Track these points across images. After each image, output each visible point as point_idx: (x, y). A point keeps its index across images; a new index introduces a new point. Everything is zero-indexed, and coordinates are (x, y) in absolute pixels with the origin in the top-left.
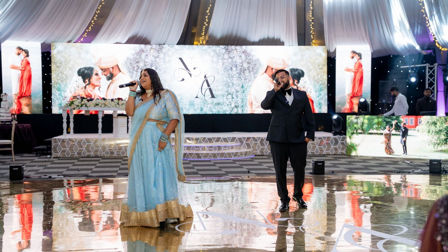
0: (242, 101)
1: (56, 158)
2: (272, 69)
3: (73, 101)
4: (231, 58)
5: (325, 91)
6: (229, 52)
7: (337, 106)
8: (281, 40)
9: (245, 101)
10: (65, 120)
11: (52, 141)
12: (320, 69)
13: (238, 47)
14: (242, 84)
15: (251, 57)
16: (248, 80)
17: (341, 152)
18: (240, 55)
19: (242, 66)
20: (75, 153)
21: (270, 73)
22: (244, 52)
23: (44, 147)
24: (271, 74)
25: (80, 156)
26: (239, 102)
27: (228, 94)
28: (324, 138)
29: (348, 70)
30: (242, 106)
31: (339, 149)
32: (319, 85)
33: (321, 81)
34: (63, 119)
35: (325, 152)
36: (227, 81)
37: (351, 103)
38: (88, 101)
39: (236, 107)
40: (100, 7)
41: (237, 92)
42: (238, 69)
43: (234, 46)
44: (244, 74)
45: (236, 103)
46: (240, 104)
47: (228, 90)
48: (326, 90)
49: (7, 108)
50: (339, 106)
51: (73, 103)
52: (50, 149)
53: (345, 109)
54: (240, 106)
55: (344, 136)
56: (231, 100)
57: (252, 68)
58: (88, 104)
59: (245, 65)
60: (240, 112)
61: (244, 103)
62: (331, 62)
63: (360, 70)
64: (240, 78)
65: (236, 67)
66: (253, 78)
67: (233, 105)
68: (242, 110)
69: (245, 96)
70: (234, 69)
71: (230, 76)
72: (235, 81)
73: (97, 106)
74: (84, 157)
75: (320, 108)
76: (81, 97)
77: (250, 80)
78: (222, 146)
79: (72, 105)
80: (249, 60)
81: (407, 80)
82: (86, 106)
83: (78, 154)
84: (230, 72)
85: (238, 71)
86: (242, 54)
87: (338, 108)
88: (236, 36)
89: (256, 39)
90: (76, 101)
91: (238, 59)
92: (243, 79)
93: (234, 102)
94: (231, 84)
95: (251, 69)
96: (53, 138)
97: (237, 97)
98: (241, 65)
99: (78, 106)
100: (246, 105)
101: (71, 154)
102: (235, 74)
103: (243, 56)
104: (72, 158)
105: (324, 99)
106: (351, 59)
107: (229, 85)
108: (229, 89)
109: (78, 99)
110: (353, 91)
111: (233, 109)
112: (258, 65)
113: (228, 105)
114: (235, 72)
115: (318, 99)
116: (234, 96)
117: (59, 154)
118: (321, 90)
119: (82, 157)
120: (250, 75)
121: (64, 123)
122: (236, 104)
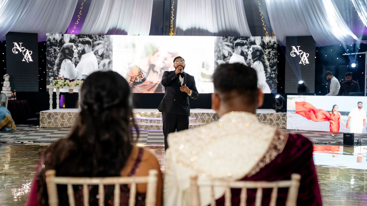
1: (44, 128)
3: (57, 82)
10: (51, 97)
11: (40, 114)
17: (282, 127)
20: (58, 124)
23: (36, 119)
25: (62, 127)
28: (268, 114)
31: (281, 124)
34: (50, 96)
38: (70, 81)
40: (82, 4)
49: (8, 87)
51: (58, 83)
52: (39, 120)
55: (285, 113)
58: (70, 84)
73: (78, 85)
74: (66, 128)
76: (65, 78)
79: (57, 84)
81: (348, 66)
82: (68, 86)
83: (61, 125)
88: (199, 29)
90: (60, 81)
96: (41, 112)
99: (61, 86)
101: (55, 125)
104: (56, 128)
109: (62, 80)
117: (46, 125)
119: (65, 128)
121: (50, 100)
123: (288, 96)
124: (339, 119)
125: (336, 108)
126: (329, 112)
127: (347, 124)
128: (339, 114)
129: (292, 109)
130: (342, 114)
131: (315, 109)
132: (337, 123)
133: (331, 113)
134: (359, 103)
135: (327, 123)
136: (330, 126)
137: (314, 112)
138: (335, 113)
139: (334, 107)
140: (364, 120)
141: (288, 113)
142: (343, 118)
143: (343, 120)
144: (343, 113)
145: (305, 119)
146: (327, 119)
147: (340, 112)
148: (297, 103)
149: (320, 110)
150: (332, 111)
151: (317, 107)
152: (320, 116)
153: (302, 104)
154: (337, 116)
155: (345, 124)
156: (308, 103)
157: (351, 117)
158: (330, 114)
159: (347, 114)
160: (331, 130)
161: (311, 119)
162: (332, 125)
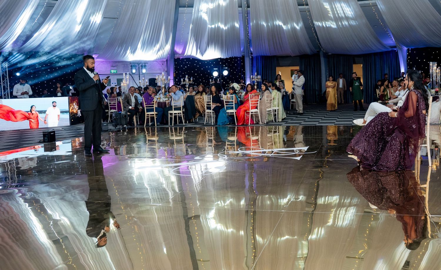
124: (37, 117)
125: (34, 108)
126: (27, 112)
127: (45, 120)
128: (37, 113)
130: (39, 113)
131: (14, 111)
132: (36, 120)
133: (30, 112)
134: (53, 102)
135: (27, 122)
136: (30, 123)
137: (13, 113)
138: (33, 112)
139: (32, 107)
140: (58, 116)
142: (41, 116)
143: (42, 118)
144: (41, 112)
145: (4, 121)
146: (26, 118)
147: (38, 111)
149: (19, 111)
150: (31, 111)
151: (15, 108)
152: (19, 116)
154: (35, 115)
155: (43, 120)
156: (5, 106)
157: (48, 115)
158: (29, 114)
159: (44, 112)
160: (30, 127)
161: (10, 120)
162: (31, 123)
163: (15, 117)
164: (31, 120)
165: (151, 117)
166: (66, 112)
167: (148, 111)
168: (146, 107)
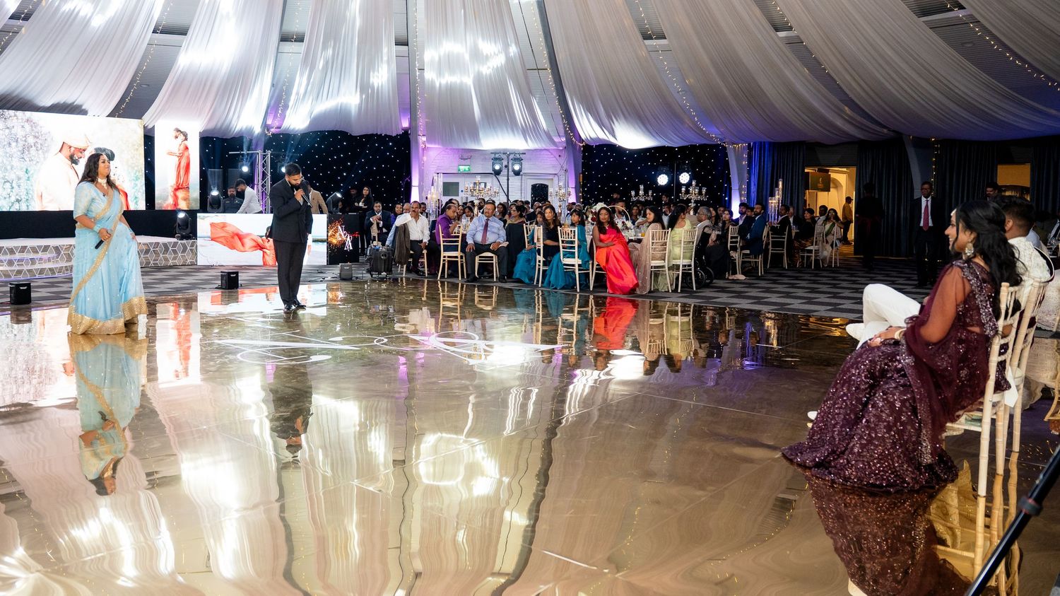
0: (27, 193)
2: (70, 147)
4: (8, 128)
5: (142, 181)
6: (5, 119)
7: (157, 201)
8: (83, 107)
9: (31, 192)
12: (134, 150)
13: (19, 113)
14: (25, 167)
15: (38, 127)
16: (34, 163)
17: (191, 262)
18: (22, 124)
19: (25, 141)
21: (66, 152)
22: (28, 120)
24: (68, 154)
26: (21, 194)
27: (5, 182)
28: (151, 244)
29: (171, 154)
30: (27, 200)
31: (188, 258)
32: (135, 171)
33: (137, 166)
35: (171, 263)
36: (3, 161)
37: (176, 197)
39: (18, 201)
41: (19, 179)
42: (19, 145)
43: (14, 111)
44: (29, 154)
45: (17, 195)
46: (24, 197)
47: (5, 176)
48: (144, 179)
50: (160, 202)
53: (167, 206)
54: (24, 200)
55: (194, 241)
56: (9, 190)
57: (41, 144)
59: (31, 140)
60: (24, 209)
61: (30, 196)
62: (149, 140)
63: (186, 154)
64: (23, 158)
65: (17, 141)
66: (42, 159)
67: (13, 199)
68: (27, 206)
69: (32, 186)
70: (14, 144)
71: (8, 155)
72: (15, 162)
75: (136, 203)
77: (38, 162)
78: (15, 260)
80: (35, 133)
84: (8, 149)
85: (21, 149)
86: (26, 123)
87: (158, 204)
89: (48, 103)
91: (19, 130)
92: (27, 159)
93: (15, 194)
94: (9, 168)
95: (39, 146)
97: (19, 186)
98: (24, 139)
100: (32, 198)
102: (14, 152)
103: (27, 127)
105: (141, 191)
106: (173, 138)
107: (6, 169)
108: (7, 174)
110: (177, 182)
111: (13, 204)
112: (49, 140)
113: (5, 198)
114: (15, 149)
115: (134, 190)
116: (14, 185)
118: (137, 178)
120: (38, 154)
122: (17, 197)
123: (198, 214)
126: (261, 237)
129: (205, 234)
131: (241, 233)
133: (265, 238)
135: (260, 253)
136: (263, 256)
137: (240, 237)
139: (268, 230)
140: (309, 246)
141: (199, 241)
145: (226, 248)
146: (259, 247)
148: (213, 225)
149: (248, 235)
151: (244, 230)
152: (249, 243)
153: (222, 225)
154: (273, 243)
156: (230, 225)
158: (263, 240)
160: (264, 263)
161: (235, 249)
162: (266, 256)
163: (243, 245)
164: (265, 250)
165: (448, 261)
166: (322, 241)
167: (447, 249)
168: (444, 242)
